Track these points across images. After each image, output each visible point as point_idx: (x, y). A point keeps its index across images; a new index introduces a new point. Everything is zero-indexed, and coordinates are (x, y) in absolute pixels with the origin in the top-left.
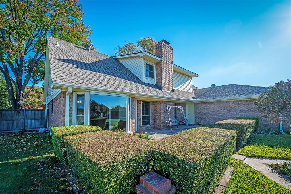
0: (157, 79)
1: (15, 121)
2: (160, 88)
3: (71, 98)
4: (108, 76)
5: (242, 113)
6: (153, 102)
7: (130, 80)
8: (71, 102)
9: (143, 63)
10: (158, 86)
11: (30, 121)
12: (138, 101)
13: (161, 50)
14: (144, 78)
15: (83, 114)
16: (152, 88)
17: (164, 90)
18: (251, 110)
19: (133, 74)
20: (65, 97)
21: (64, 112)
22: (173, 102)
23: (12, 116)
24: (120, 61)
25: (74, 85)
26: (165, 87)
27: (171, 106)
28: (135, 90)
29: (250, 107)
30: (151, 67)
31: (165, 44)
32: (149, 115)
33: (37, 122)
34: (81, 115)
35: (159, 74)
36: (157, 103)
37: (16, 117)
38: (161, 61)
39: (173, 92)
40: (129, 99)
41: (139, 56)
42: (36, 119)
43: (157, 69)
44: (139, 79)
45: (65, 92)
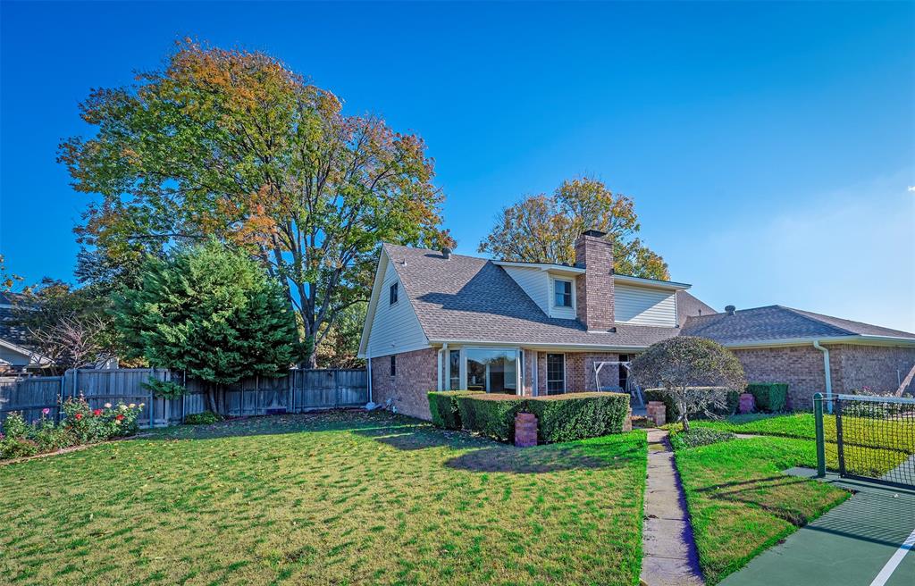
0: (578, 309)
1: (324, 391)
2: (584, 327)
3: (444, 356)
4: (487, 315)
5: (765, 377)
6: (571, 354)
7: (523, 318)
8: (443, 360)
9: (548, 281)
10: (580, 324)
11: (344, 390)
12: (540, 354)
13: (584, 251)
14: (550, 309)
15: (458, 377)
16: (565, 330)
17: (592, 330)
18: (779, 370)
19: (531, 301)
20: (436, 355)
21: (436, 374)
22: (614, 353)
23: (320, 382)
24: (508, 271)
25: (449, 340)
26: (594, 325)
27: (603, 363)
28: (531, 337)
29: (778, 362)
30: (568, 286)
31: (594, 239)
32: (563, 379)
33: (355, 393)
34: (456, 378)
35: (582, 299)
36: (576, 356)
37: (325, 383)
38: (585, 274)
39: (615, 331)
40: (521, 353)
41: (540, 269)
42: (354, 388)
43: (578, 288)
44: (541, 311)
45: (437, 349)
